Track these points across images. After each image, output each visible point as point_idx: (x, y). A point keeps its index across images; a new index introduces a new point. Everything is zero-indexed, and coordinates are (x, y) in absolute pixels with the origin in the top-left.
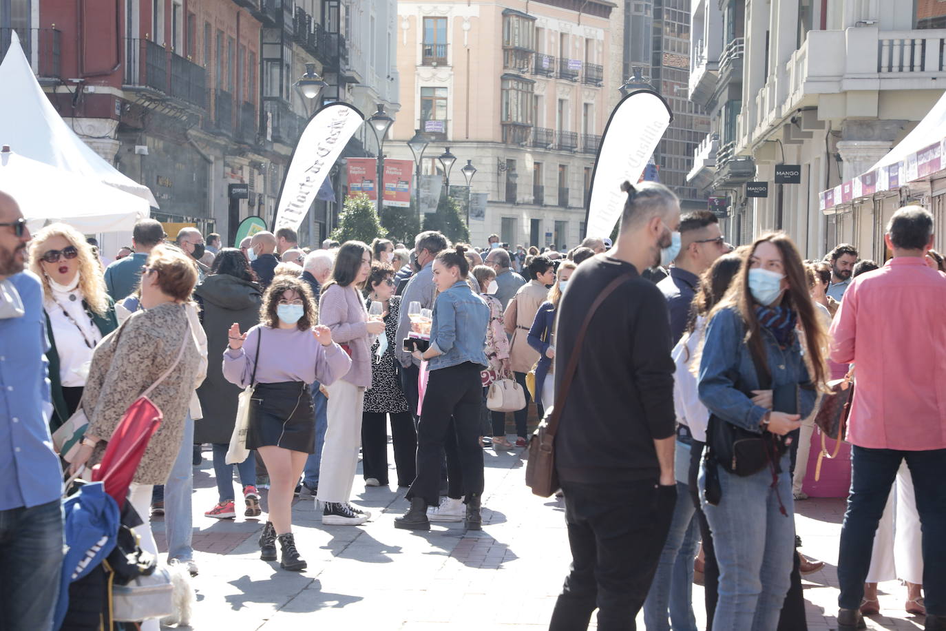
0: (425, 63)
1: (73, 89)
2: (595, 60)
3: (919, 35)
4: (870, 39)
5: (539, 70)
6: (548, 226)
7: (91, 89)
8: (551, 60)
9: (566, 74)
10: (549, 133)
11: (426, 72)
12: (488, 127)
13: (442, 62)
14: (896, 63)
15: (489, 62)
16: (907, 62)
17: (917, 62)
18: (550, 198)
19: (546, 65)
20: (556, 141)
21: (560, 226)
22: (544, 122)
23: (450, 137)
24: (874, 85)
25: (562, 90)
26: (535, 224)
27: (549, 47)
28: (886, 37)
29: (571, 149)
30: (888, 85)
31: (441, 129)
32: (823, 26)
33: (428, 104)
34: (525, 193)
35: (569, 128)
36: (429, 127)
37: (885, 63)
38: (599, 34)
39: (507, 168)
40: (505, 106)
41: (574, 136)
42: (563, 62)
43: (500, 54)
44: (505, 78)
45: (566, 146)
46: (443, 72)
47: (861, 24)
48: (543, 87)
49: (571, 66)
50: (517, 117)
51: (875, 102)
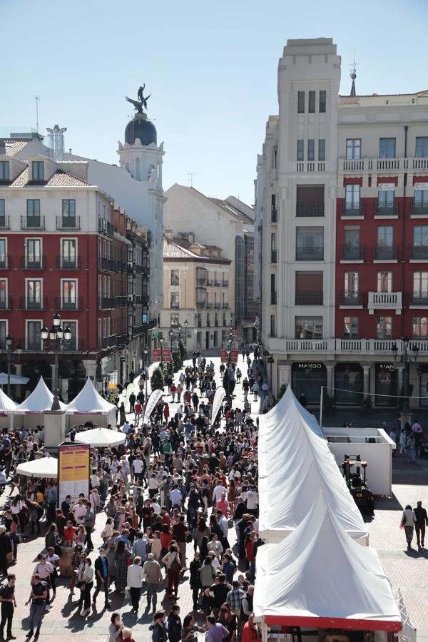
0: (172, 285)
1: (86, 353)
2: (226, 279)
3: (296, 341)
4: (285, 341)
5: (208, 285)
6: (212, 333)
7: (90, 353)
8: (212, 281)
9: (217, 285)
10: (212, 304)
11: (172, 287)
12: (191, 303)
13: (177, 284)
15: (192, 284)
16: (293, 347)
18: (212, 324)
19: (210, 282)
20: (214, 306)
21: (216, 333)
22: (210, 301)
23: (180, 307)
24: (286, 353)
25: (216, 289)
26: (207, 333)
27: (211, 277)
28: (288, 341)
29: (219, 308)
31: (177, 305)
33: (173, 297)
34: (204, 324)
35: (218, 302)
36: (174, 305)
37: (288, 347)
38: (227, 270)
39: (198, 317)
40: (197, 296)
41: (219, 304)
42: (215, 281)
43: (195, 280)
44: (197, 288)
45: (217, 307)
46: (178, 287)
47: (282, 337)
48: (209, 289)
49: (218, 282)
50: (201, 300)
51: (286, 356)
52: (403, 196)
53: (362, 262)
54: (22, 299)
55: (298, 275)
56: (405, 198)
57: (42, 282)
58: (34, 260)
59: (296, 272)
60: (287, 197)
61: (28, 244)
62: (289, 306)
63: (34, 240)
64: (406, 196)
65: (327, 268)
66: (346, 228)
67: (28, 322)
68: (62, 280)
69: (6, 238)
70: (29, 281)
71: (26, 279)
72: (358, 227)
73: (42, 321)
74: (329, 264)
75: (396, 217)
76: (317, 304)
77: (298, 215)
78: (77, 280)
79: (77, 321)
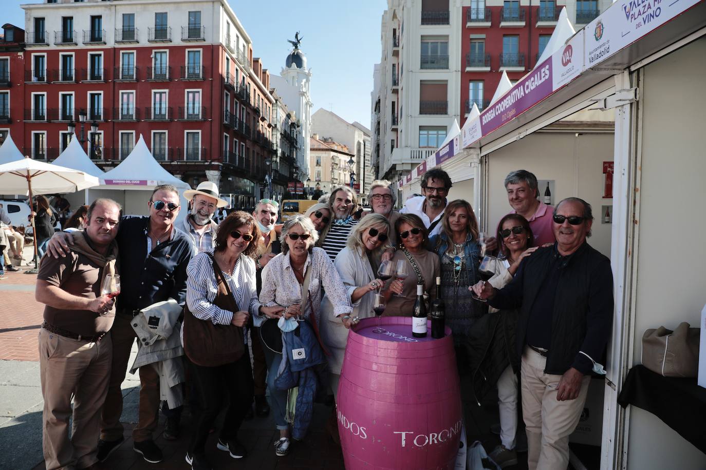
1: (209, 163)
3: (420, 150)
4: (408, 150)
7: (213, 163)
14: (415, 156)
16: (418, 156)
17: (420, 156)
24: (410, 162)
28: (413, 150)
30: (413, 162)
32: (397, 147)
37: (413, 156)
47: (406, 147)
51: (410, 165)
52: (529, 5)
53: (488, 69)
54: (149, 110)
55: (423, 83)
56: (530, 7)
57: (167, 94)
58: (161, 72)
59: (421, 81)
60: (413, 6)
61: (155, 56)
62: (413, 115)
63: (161, 53)
64: (532, 5)
65: (452, 76)
66: (472, 36)
67: (154, 133)
68: (186, 90)
69: (135, 51)
70: (155, 93)
71: (153, 91)
72: (484, 36)
73: (166, 131)
74: (454, 72)
75: (523, 24)
76: (442, 114)
77: (423, 23)
78: (200, 90)
79: (200, 131)
